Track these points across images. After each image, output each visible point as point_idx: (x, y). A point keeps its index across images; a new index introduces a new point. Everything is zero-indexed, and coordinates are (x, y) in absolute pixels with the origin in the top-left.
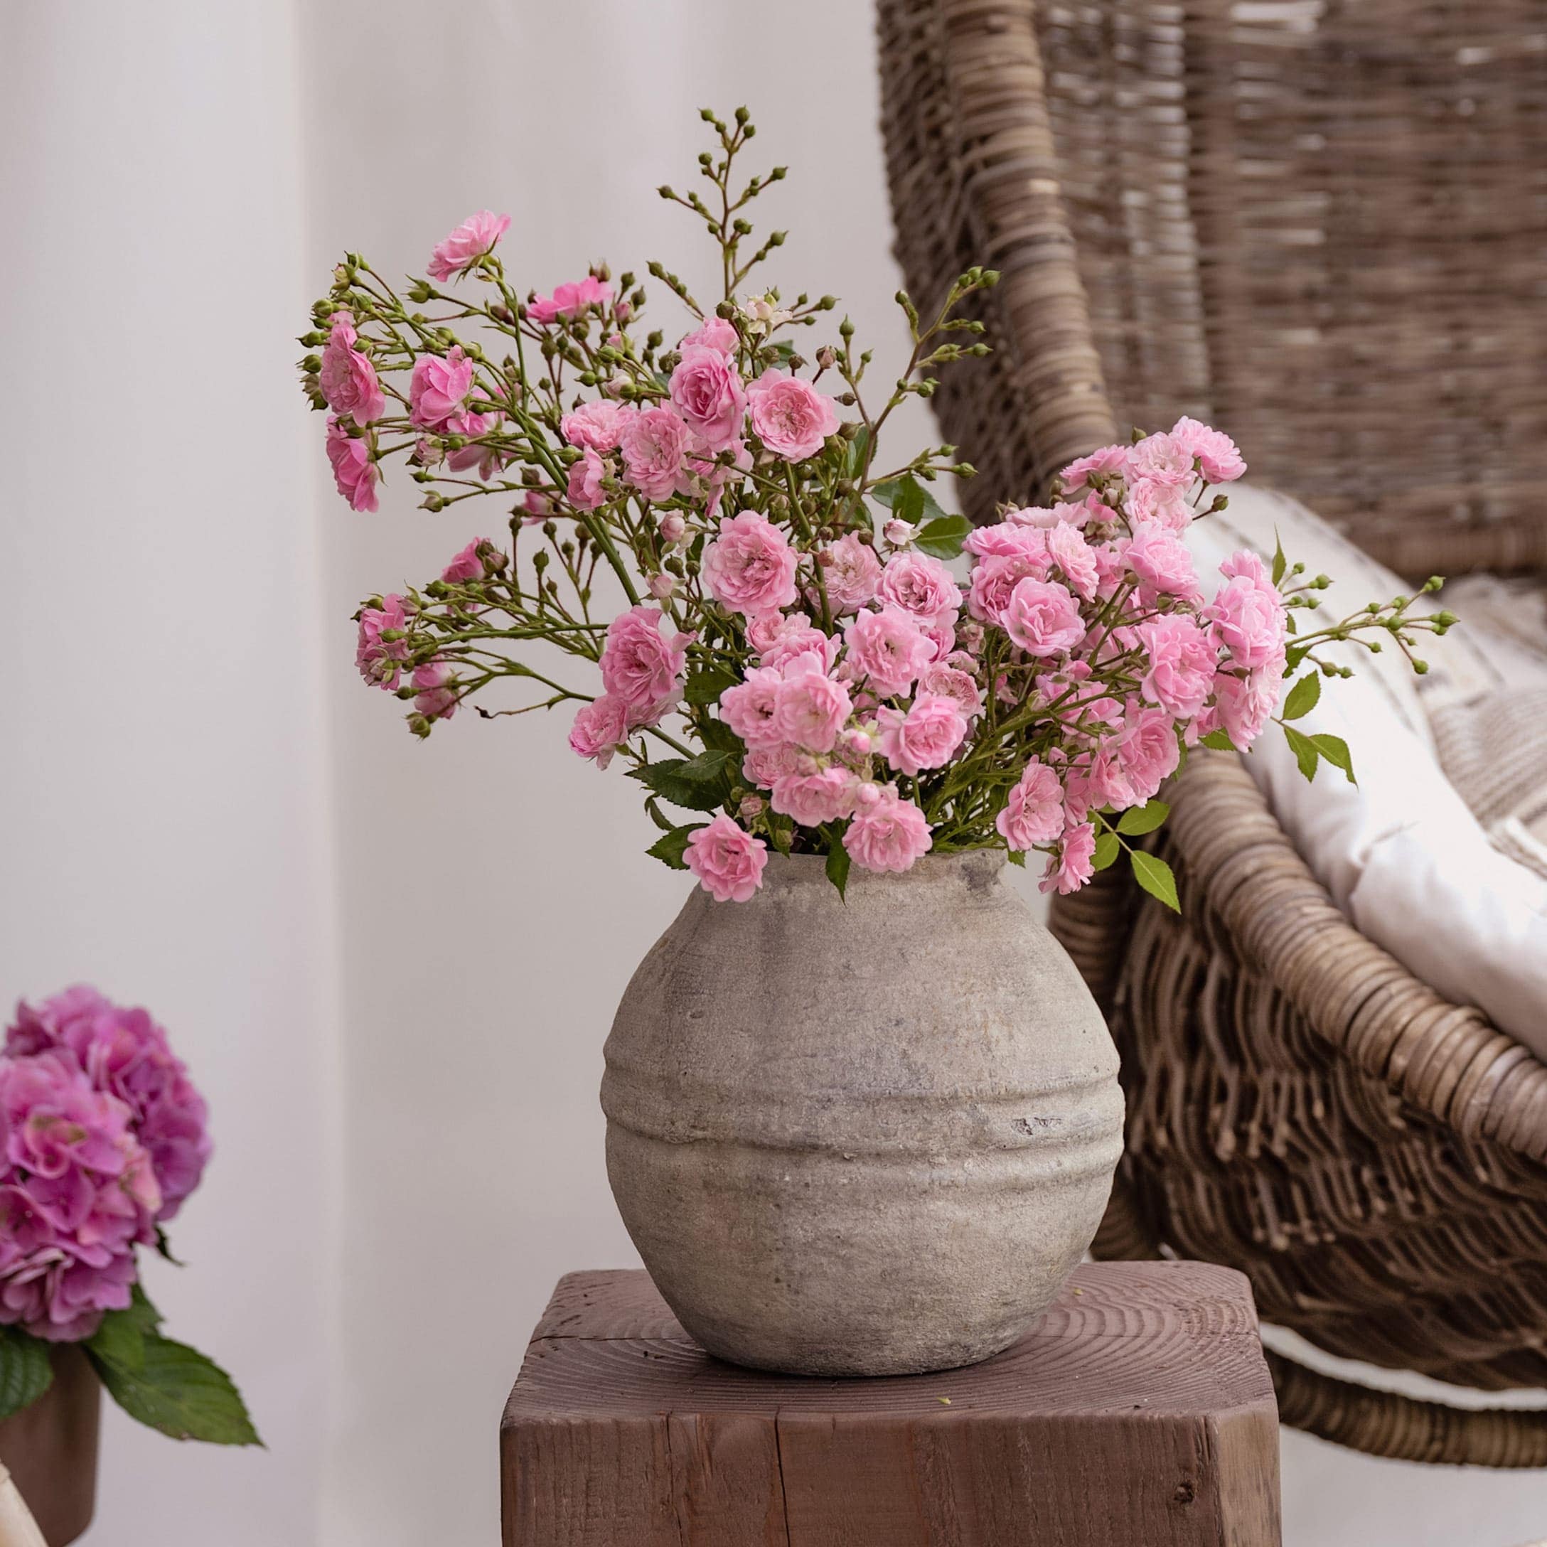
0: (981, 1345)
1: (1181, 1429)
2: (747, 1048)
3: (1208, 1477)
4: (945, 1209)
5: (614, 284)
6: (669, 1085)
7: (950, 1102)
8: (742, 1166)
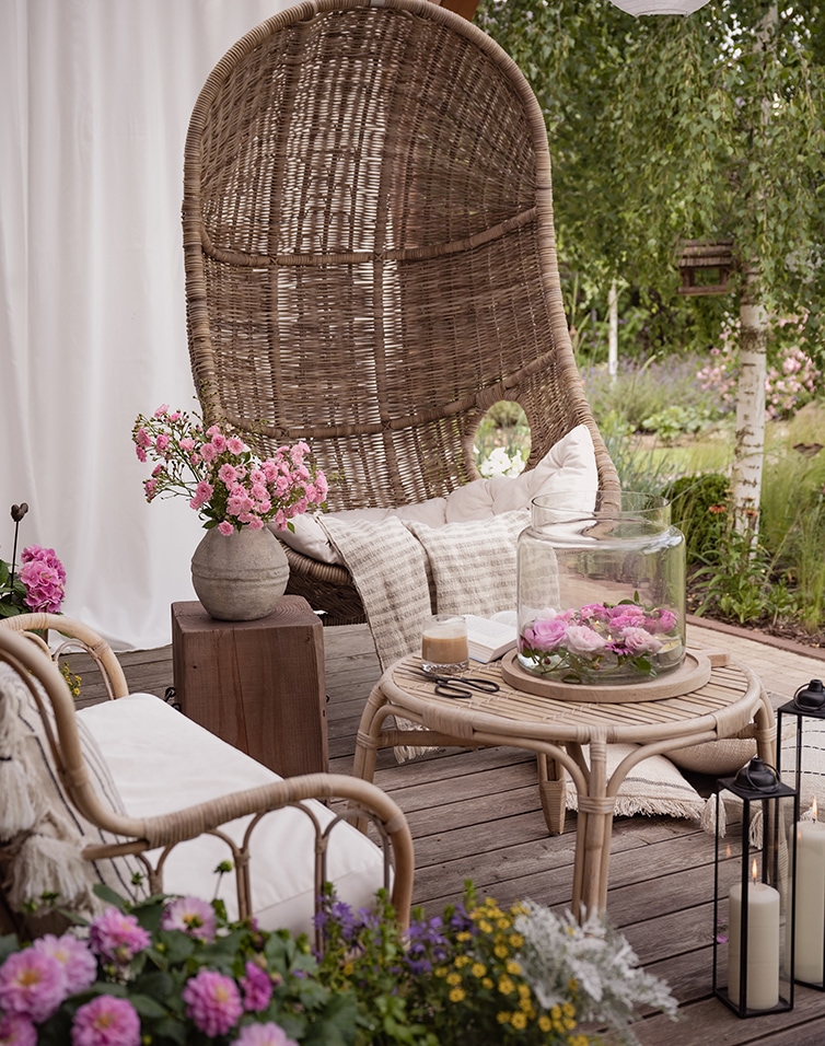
0: (266, 614)
1: (307, 627)
2: (225, 562)
3: (312, 636)
4: (262, 590)
5: (182, 413)
6: (210, 569)
7: (263, 570)
8: (225, 583)
